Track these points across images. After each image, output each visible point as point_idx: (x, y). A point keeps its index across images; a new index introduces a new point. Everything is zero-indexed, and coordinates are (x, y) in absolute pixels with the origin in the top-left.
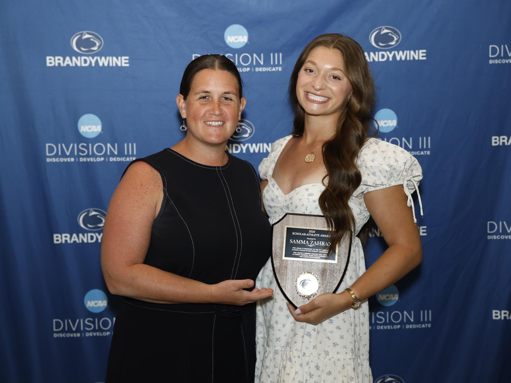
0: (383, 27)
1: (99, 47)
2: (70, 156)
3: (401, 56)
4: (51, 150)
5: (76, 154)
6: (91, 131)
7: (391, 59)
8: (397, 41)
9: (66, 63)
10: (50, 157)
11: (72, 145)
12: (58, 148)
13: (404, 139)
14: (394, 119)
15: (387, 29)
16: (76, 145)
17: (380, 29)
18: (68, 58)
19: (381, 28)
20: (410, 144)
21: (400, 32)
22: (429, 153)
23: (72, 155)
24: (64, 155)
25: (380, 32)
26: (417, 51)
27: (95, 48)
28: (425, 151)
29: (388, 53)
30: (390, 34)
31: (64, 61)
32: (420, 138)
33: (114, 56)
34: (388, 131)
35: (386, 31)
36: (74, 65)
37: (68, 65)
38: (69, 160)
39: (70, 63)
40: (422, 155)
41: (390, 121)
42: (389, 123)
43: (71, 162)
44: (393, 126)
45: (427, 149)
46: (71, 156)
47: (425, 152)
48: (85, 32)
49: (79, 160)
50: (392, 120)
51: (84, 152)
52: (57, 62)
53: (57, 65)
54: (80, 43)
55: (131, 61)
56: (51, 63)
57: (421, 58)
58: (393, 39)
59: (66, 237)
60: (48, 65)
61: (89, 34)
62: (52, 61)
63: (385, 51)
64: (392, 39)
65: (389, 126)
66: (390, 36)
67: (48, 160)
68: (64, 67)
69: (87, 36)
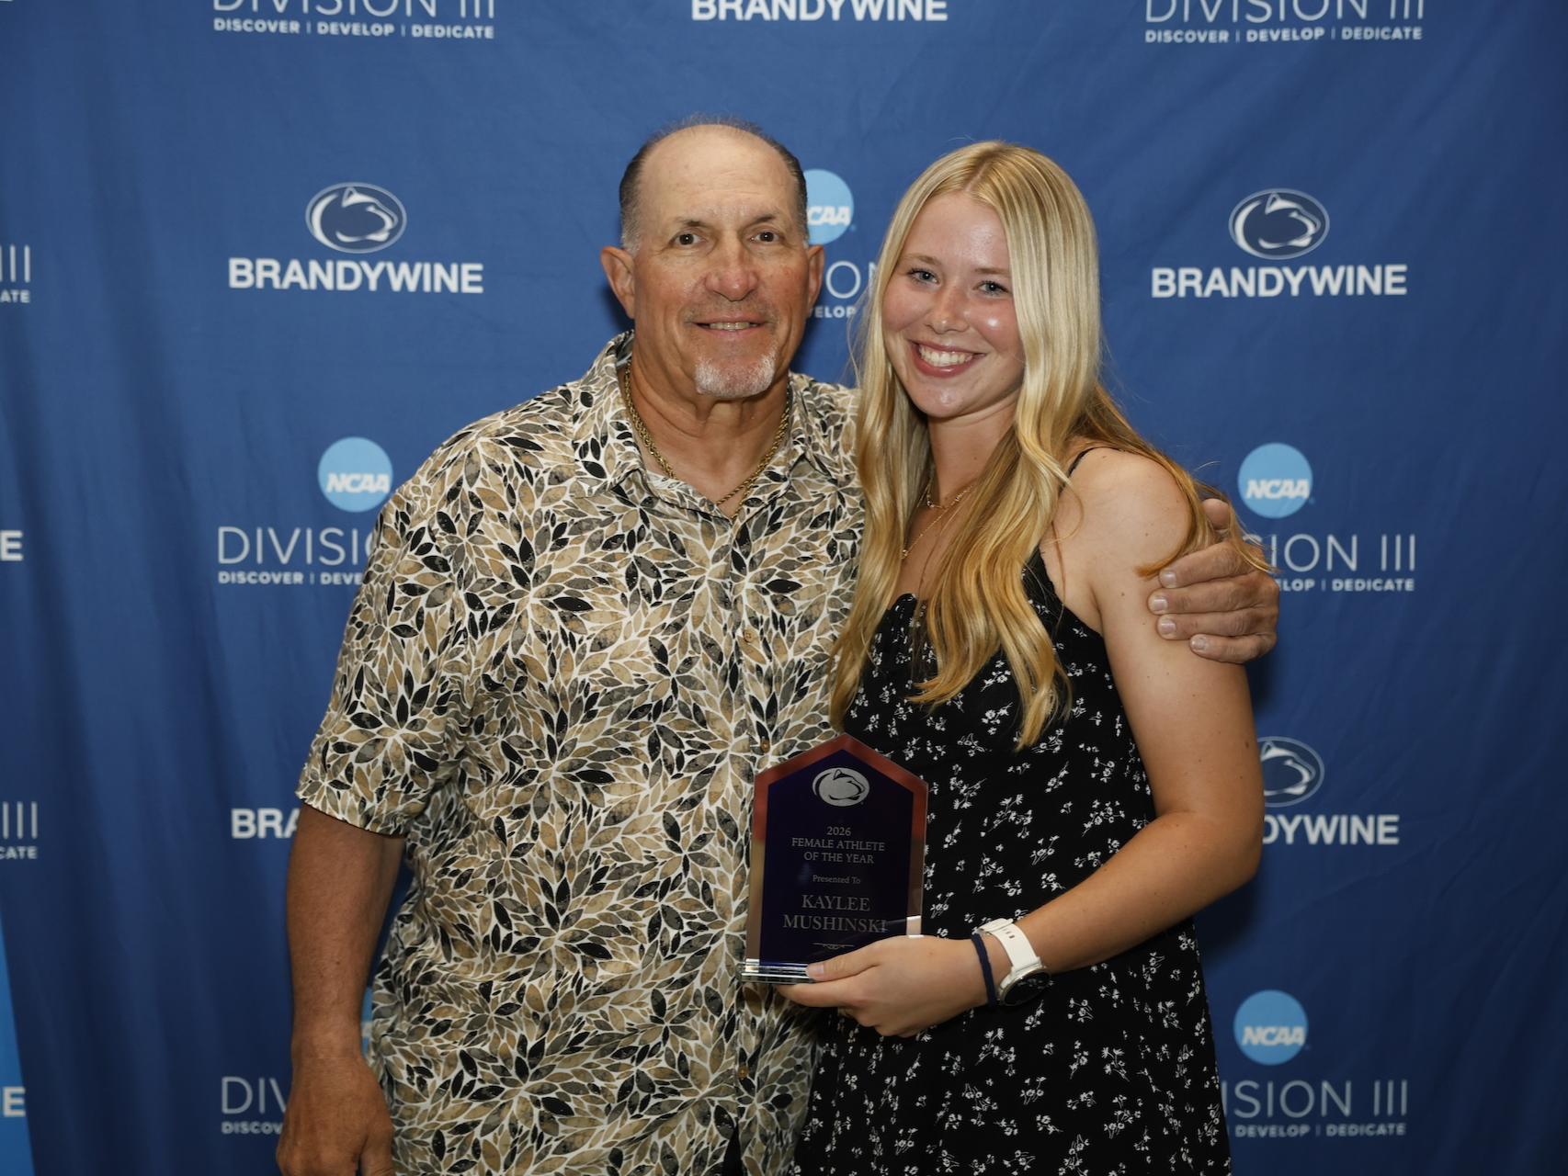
0: (1274, 192)
1: (393, 232)
2: (290, 567)
3: (1326, 281)
4: (233, 545)
5: (309, 560)
6: (357, 490)
7: (1295, 291)
8: (1315, 237)
9: (289, 279)
10: (229, 568)
11: (297, 532)
12: (253, 543)
13: (1331, 540)
14: (1303, 477)
15: (1284, 197)
16: (309, 533)
17: (1264, 199)
18: (295, 265)
19: (1268, 196)
20: (1350, 556)
21: (1327, 209)
22: (1409, 585)
23: (296, 563)
24: (272, 564)
25: (1261, 209)
26: (1378, 269)
27: (381, 236)
28: (1400, 577)
29: (1287, 271)
30: (1294, 215)
31: (282, 275)
32: (1384, 539)
33: (438, 261)
34: (1283, 512)
35: (1281, 204)
36: (313, 285)
37: (295, 285)
38: (287, 578)
39: (300, 279)
40: (1389, 591)
41: (1288, 483)
42: (1287, 489)
43: (293, 586)
44: (1299, 498)
45: (1405, 573)
46: (294, 566)
47: (1399, 582)
48: (350, 186)
49: (318, 579)
50: (1295, 479)
51: (334, 555)
52: (261, 274)
53: (260, 284)
54: (332, 220)
55: (488, 278)
56: (242, 278)
57: (1390, 291)
58: (1304, 229)
59: (270, 818)
60: (234, 283)
61: (361, 191)
62: (244, 273)
63: (1279, 265)
64: (1302, 230)
65: (1285, 499)
66: (1294, 219)
67: (224, 578)
68: (282, 291)
69: (357, 198)
